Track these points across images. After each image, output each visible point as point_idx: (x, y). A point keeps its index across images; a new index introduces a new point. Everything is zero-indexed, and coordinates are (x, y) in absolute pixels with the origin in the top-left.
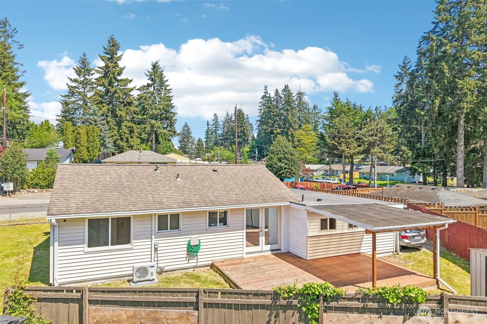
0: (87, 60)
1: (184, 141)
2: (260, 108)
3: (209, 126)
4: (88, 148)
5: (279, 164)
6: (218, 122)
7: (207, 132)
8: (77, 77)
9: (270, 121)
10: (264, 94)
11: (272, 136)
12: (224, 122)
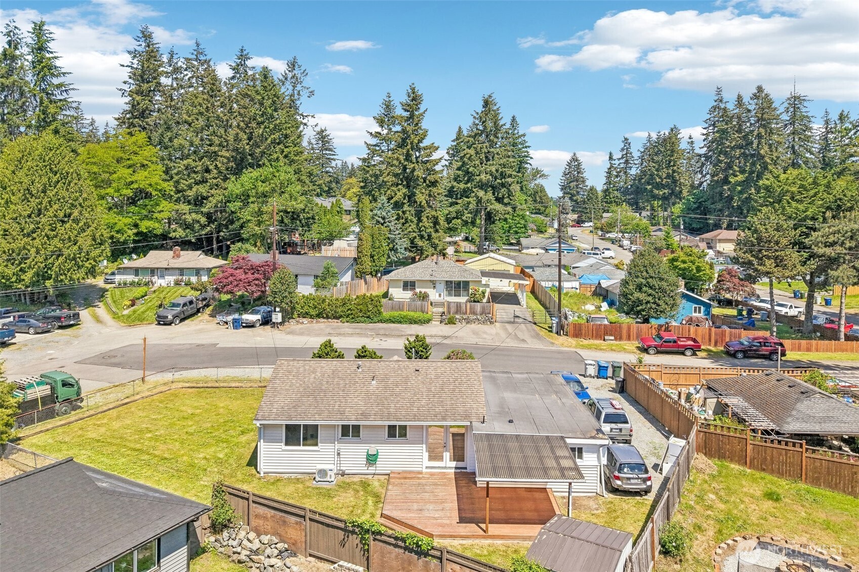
0: (392, 103)
1: (570, 187)
2: (705, 131)
3: (613, 162)
4: (372, 256)
5: (637, 295)
6: (631, 154)
7: (609, 173)
8: (379, 129)
9: (722, 158)
10: (715, 104)
11: (725, 187)
12: (642, 152)
